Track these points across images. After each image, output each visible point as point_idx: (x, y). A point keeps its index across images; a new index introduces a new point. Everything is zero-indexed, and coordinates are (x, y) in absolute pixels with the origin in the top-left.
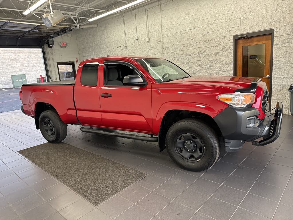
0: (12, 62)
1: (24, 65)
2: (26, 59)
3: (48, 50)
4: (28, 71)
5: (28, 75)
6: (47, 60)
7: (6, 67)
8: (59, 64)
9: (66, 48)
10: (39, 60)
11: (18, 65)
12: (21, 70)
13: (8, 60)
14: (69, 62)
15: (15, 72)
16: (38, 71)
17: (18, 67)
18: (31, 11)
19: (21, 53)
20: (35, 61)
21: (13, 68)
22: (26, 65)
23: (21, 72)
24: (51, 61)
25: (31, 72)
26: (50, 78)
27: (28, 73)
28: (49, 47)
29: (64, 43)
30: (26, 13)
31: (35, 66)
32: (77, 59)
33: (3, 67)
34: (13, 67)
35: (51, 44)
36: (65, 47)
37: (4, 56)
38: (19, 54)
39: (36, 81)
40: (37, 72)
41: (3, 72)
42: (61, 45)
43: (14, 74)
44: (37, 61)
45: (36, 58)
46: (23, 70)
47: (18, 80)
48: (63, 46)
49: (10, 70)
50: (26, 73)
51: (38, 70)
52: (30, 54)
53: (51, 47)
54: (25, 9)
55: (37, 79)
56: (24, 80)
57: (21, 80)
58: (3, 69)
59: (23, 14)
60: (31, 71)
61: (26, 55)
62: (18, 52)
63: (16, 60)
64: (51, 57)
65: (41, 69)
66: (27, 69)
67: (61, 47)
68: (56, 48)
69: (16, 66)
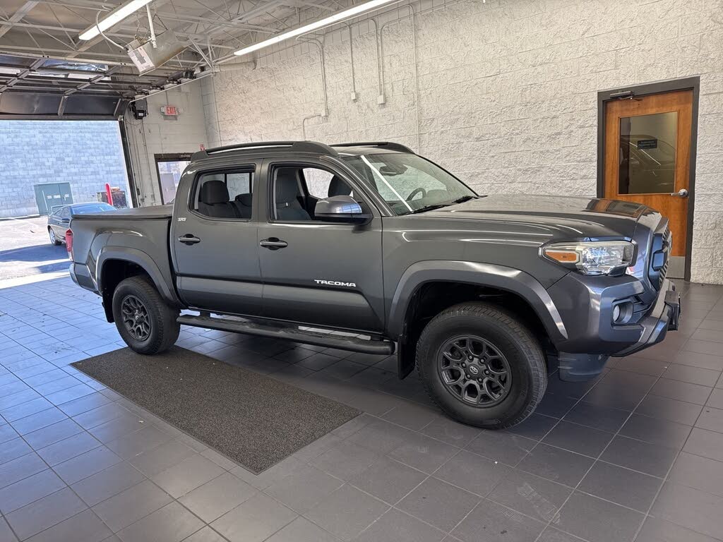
0: (38, 153)
1: (67, 159)
2: (70, 144)
3: (134, 125)
4: (76, 174)
5: (76, 185)
6: (131, 148)
7: (21, 165)
8: (159, 158)
9: (176, 120)
10: (103, 146)
11: (51, 160)
12: (58, 172)
13: (26, 148)
14: (184, 154)
15: (44, 176)
16: (99, 174)
17: (50, 164)
18: (101, 31)
19: (61, 131)
20: (92, 150)
21: (39, 168)
22: (71, 159)
23: (59, 176)
24: (141, 151)
25: (83, 178)
26: (139, 194)
27: (75, 178)
28: (137, 117)
29: (172, 109)
30: (87, 36)
31: (92, 162)
32: (202, 146)
33: (15, 164)
34: (38, 165)
35: (143, 111)
36: (176, 118)
37: (16, 136)
38: (54, 132)
39: (96, 198)
40: (98, 176)
41: (15, 178)
42: (166, 114)
43: (42, 181)
44: (97, 150)
45: (95, 142)
46: (64, 171)
47: (53, 197)
48: (171, 115)
49: (31, 173)
50: (71, 178)
51: (101, 172)
52: (81, 132)
53: (141, 118)
54: (85, 28)
55: (99, 193)
56: (67, 196)
57: (59, 197)
58: (14, 170)
59: (81, 38)
60: (83, 173)
61: (71, 134)
62: (51, 128)
63: (45, 148)
64: (140, 141)
65: (108, 169)
66: (73, 170)
67: (166, 117)
68: (152, 118)
69: (47, 164)
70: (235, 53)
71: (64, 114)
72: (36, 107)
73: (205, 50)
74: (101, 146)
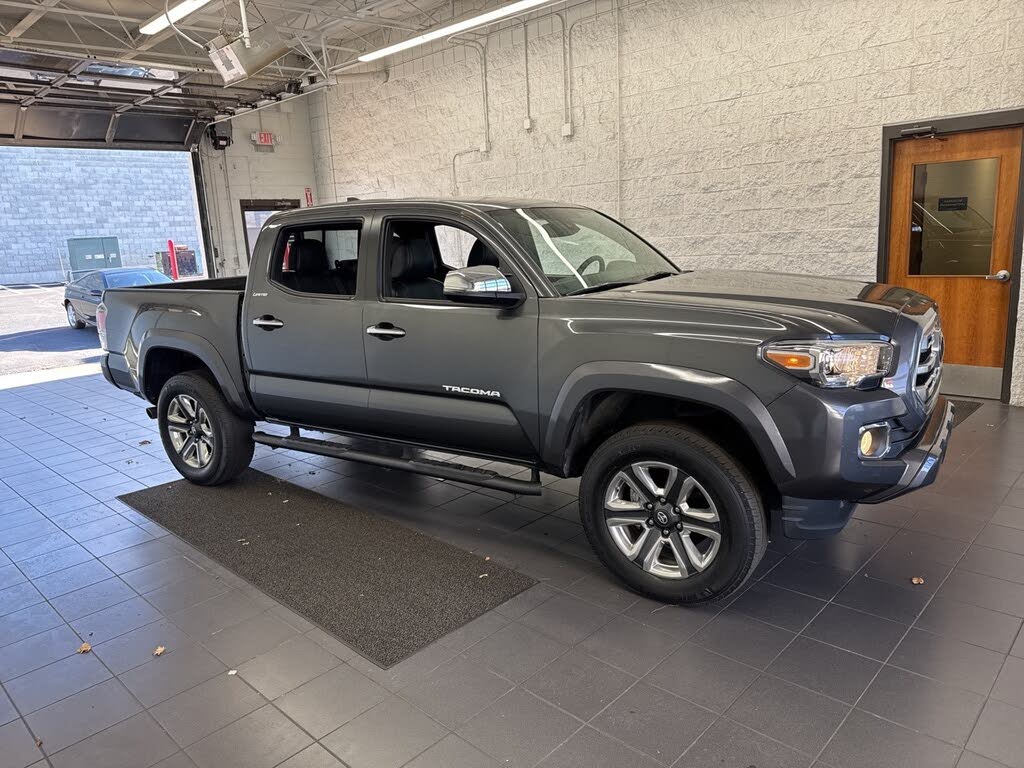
0: (73, 193)
1: (114, 204)
2: (119, 183)
3: (212, 158)
4: (126, 225)
5: (126, 241)
6: (207, 191)
7: (50, 211)
8: (247, 206)
9: (272, 151)
10: (166, 186)
11: (94, 204)
12: (101, 222)
13: (57, 186)
14: (281, 201)
15: (80, 227)
16: (158, 225)
17: (90, 209)
18: (172, 22)
19: (105, 163)
20: (150, 192)
21: (75, 215)
22: (120, 204)
23: (103, 227)
24: (222, 194)
25: (136, 230)
26: (217, 256)
27: (125, 230)
28: (217, 146)
29: (267, 136)
30: (151, 29)
31: (150, 209)
32: (308, 190)
33: (41, 209)
34: (74, 211)
35: (225, 139)
36: (271, 149)
37: (44, 169)
38: (97, 165)
39: (154, 260)
40: (157, 229)
41: (41, 228)
42: (258, 143)
43: (78, 233)
44: (158, 192)
45: (156, 181)
46: (110, 220)
47: (93, 257)
48: (265, 144)
49: (63, 222)
50: (118, 231)
51: (161, 224)
52: (135, 166)
53: (223, 148)
54: (148, 17)
55: (158, 253)
56: (113, 255)
57: (101, 256)
58: (40, 217)
59: (143, 31)
60: (137, 224)
61: (121, 169)
62: (94, 159)
63: (85, 186)
64: (220, 181)
65: (171, 219)
66: (123, 220)
67: (258, 147)
68: (239, 149)
69: (86, 209)
70: (360, 59)
71: (114, 140)
72: (75, 129)
73: (318, 53)
74: (162, 187)
